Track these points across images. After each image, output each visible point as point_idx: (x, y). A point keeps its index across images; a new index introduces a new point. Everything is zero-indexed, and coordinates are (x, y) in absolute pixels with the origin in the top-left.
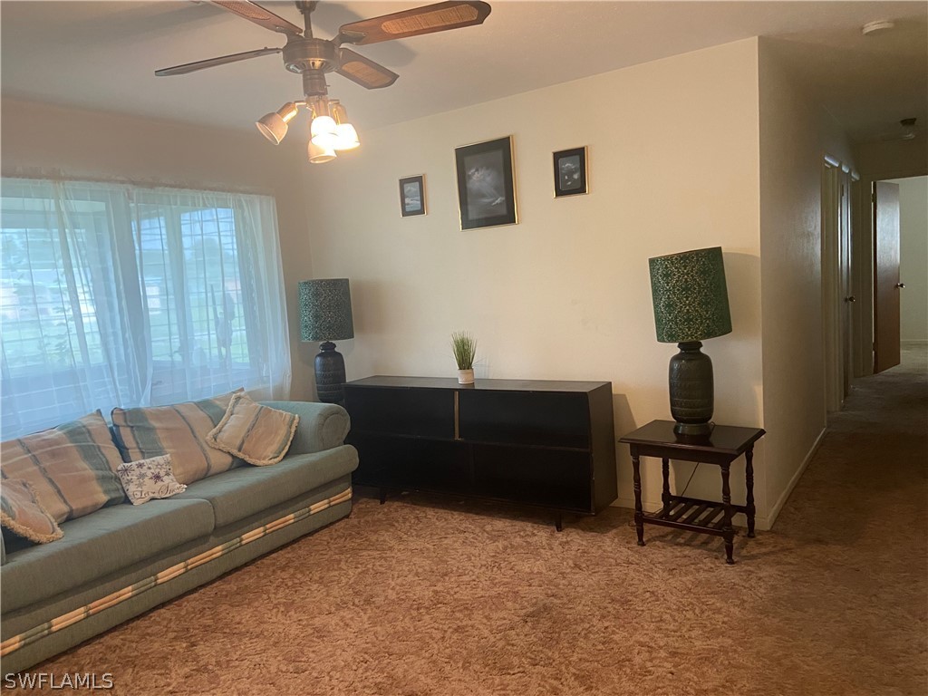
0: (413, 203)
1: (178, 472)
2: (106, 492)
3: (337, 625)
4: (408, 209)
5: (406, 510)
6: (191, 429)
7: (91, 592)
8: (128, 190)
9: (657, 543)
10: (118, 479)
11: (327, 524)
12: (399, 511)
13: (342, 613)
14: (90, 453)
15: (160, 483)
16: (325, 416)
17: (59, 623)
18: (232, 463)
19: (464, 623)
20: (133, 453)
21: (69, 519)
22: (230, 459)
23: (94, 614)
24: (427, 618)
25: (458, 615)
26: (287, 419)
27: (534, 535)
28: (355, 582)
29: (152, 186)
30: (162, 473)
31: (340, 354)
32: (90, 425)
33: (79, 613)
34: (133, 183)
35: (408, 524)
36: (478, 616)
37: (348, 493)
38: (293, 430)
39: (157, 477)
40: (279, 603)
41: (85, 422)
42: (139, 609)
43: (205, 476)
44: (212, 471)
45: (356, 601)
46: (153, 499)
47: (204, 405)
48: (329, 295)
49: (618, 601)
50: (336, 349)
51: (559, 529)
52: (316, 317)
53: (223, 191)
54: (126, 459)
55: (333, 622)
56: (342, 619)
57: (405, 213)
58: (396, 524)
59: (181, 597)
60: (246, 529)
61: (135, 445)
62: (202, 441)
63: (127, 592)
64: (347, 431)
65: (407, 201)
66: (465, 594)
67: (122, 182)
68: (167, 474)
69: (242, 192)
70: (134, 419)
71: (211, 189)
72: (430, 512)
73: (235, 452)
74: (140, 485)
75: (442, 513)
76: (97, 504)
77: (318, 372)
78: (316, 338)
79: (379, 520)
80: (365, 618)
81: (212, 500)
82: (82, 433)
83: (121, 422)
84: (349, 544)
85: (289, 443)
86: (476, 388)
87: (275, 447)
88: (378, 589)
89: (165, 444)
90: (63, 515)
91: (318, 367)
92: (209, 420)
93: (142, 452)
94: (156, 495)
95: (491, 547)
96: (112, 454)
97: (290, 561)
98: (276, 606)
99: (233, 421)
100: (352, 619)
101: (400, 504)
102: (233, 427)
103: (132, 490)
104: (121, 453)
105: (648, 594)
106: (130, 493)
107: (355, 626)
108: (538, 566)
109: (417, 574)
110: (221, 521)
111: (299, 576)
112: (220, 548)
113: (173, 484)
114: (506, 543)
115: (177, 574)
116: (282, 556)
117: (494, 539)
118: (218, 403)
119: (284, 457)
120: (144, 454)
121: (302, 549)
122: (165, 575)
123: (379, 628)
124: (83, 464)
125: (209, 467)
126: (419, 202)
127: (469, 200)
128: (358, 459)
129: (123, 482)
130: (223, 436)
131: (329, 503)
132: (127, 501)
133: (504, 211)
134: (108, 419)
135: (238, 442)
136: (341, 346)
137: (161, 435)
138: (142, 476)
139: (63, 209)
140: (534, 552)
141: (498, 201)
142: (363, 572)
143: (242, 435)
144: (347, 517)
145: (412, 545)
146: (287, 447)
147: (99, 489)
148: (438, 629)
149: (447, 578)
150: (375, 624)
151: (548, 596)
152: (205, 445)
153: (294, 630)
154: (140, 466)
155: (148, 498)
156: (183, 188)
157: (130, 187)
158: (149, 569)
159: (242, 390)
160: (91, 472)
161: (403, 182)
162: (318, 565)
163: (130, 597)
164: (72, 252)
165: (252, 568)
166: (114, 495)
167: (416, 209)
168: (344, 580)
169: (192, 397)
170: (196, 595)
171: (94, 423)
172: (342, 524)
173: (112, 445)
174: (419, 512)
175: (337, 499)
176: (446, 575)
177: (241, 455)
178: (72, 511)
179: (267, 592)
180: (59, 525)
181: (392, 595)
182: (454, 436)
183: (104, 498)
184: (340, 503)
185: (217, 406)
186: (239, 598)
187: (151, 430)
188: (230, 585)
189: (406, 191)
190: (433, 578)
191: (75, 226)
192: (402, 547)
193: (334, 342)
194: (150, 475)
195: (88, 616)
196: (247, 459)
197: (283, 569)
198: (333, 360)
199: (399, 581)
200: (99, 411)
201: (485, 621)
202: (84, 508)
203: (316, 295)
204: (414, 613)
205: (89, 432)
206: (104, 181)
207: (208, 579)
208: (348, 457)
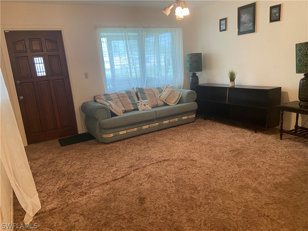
0: (223, 27)
1: (150, 105)
2: (134, 107)
3: (181, 144)
4: (222, 29)
5: (211, 123)
6: (154, 94)
7: (127, 128)
8: (142, 29)
9: (287, 140)
10: (136, 104)
11: (187, 123)
12: (209, 123)
13: (183, 142)
14: (131, 97)
15: (145, 106)
16: (189, 94)
17: (121, 133)
18: (164, 104)
19: (213, 149)
20: (140, 99)
21: (125, 112)
22: (163, 103)
23: (128, 133)
24: (204, 147)
25: (212, 147)
26: (179, 94)
27: (246, 133)
28: (189, 137)
29: (148, 28)
30: (146, 104)
31: (197, 76)
32: (131, 91)
33: (125, 132)
34: (144, 27)
35: (209, 126)
36: (218, 148)
37: (194, 116)
38: (180, 97)
39: (145, 105)
40: (169, 138)
41: (130, 90)
42: (138, 134)
43: (157, 106)
44: (158, 106)
45: (187, 141)
46: (144, 110)
47: (158, 88)
48: (194, 58)
49: (262, 151)
50: (196, 75)
51: (256, 132)
52: (190, 65)
53: (167, 27)
54: (139, 100)
55: (180, 144)
56: (182, 143)
57: (220, 31)
58: (206, 125)
59: (148, 133)
60: (164, 120)
61: (141, 97)
62: (157, 98)
63: (135, 129)
64: (195, 99)
65: (221, 26)
66: (216, 143)
67: (141, 27)
68: (147, 105)
69: (172, 27)
70: (141, 90)
71: (163, 27)
72: (217, 124)
73: (164, 101)
74: (141, 106)
75: (221, 124)
76: (131, 109)
77: (191, 81)
78: (190, 71)
79: (202, 124)
80: (188, 144)
81: (156, 111)
82: (129, 93)
83: (138, 91)
84: (191, 128)
85: (179, 100)
86: (235, 87)
87: (174, 101)
88: (194, 139)
89: (147, 97)
90: (124, 111)
91: (191, 80)
92: (159, 92)
93: (142, 99)
94: (144, 109)
95: (231, 134)
96: (136, 98)
97: (175, 130)
98: (168, 138)
99: (164, 93)
100: (185, 144)
101: (210, 121)
102: (164, 95)
103: (139, 107)
104: (138, 98)
105: (274, 151)
106: (139, 108)
107: (185, 145)
108: (243, 140)
109: (206, 137)
110: (157, 117)
111: (176, 133)
112: (157, 123)
113: (148, 107)
114: (236, 134)
115: (147, 127)
116: (173, 129)
117: (233, 132)
118: (162, 88)
119: (177, 104)
120: (143, 99)
121: (179, 128)
122: (144, 127)
123: (190, 147)
124: (129, 100)
125: (158, 104)
126: (225, 27)
127: (241, 25)
128: (197, 107)
129: (138, 105)
130: (162, 97)
131: (188, 117)
132: (138, 110)
133: (252, 28)
134: (135, 90)
135: (165, 99)
136: (198, 74)
137: (147, 95)
138: (141, 104)
139: (126, 35)
140: (243, 137)
141: (250, 25)
142: (192, 135)
143: (166, 97)
144: (193, 122)
145: (208, 131)
146: (178, 101)
147: (132, 106)
148: (205, 149)
149: (214, 139)
150: (190, 146)
151: (241, 147)
152: (157, 99)
153: (170, 143)
154: (141, 102)
155: (142, 110)
156: (156, 27)
157: (142, 28)
158: (140, 125)
159: (169, 85)
160: (130, 102)
161: (220, 20)
162: (181, 132)
163: (136, 131)
164: (128, 47)
165: (166, 130)
166: (135, 108)
167: (224, 29)
168: (186, 136)
169: (156, 86)
170: (151, 134)
171: (132, 91)
172: (192, 124)
173: (136, 96)
174: (214, 123)
175: (190, 117)
176: (214, 138)
177: (166, 102)
178: (126, 110)
179: (167, 135)
180: (123, 113)
181: (197, 140)
182: (226, 102)
183: (133, 108)
184: (191, 118)
185: (162, 89)
186: (160, 136)
187: (145, 93)
188: (160, 133)
189: (221, 23)
190: (210, 139)
191: (129, 39)
192: (205, 131)
193: (196, 72)
194: (143, 104)
195: (127, 133)
196: (167, 103)
197: (173, 131)
198: (195, 78)
199: (200, 138)
200: (133, 88)
201: (219, 150)
202: (129, 110)
203: (191, 58)
204: (201, 145)
205: (131, 92)
206: (136, 27)
207: (154, 130)
208: (194, 105)
